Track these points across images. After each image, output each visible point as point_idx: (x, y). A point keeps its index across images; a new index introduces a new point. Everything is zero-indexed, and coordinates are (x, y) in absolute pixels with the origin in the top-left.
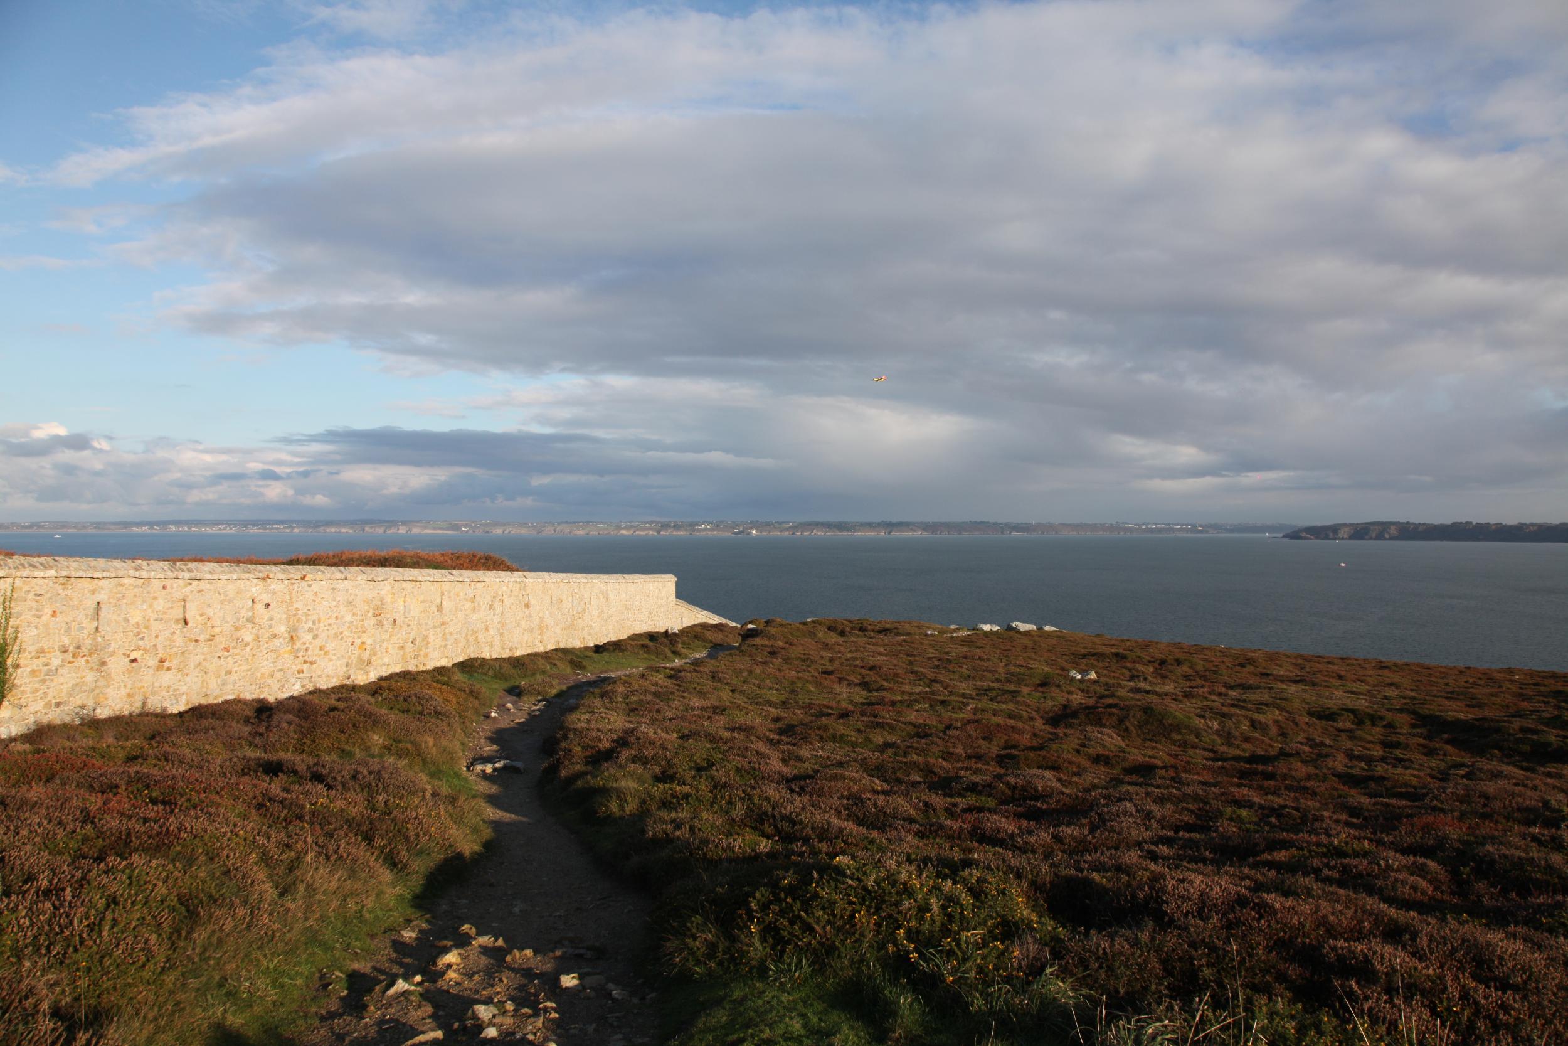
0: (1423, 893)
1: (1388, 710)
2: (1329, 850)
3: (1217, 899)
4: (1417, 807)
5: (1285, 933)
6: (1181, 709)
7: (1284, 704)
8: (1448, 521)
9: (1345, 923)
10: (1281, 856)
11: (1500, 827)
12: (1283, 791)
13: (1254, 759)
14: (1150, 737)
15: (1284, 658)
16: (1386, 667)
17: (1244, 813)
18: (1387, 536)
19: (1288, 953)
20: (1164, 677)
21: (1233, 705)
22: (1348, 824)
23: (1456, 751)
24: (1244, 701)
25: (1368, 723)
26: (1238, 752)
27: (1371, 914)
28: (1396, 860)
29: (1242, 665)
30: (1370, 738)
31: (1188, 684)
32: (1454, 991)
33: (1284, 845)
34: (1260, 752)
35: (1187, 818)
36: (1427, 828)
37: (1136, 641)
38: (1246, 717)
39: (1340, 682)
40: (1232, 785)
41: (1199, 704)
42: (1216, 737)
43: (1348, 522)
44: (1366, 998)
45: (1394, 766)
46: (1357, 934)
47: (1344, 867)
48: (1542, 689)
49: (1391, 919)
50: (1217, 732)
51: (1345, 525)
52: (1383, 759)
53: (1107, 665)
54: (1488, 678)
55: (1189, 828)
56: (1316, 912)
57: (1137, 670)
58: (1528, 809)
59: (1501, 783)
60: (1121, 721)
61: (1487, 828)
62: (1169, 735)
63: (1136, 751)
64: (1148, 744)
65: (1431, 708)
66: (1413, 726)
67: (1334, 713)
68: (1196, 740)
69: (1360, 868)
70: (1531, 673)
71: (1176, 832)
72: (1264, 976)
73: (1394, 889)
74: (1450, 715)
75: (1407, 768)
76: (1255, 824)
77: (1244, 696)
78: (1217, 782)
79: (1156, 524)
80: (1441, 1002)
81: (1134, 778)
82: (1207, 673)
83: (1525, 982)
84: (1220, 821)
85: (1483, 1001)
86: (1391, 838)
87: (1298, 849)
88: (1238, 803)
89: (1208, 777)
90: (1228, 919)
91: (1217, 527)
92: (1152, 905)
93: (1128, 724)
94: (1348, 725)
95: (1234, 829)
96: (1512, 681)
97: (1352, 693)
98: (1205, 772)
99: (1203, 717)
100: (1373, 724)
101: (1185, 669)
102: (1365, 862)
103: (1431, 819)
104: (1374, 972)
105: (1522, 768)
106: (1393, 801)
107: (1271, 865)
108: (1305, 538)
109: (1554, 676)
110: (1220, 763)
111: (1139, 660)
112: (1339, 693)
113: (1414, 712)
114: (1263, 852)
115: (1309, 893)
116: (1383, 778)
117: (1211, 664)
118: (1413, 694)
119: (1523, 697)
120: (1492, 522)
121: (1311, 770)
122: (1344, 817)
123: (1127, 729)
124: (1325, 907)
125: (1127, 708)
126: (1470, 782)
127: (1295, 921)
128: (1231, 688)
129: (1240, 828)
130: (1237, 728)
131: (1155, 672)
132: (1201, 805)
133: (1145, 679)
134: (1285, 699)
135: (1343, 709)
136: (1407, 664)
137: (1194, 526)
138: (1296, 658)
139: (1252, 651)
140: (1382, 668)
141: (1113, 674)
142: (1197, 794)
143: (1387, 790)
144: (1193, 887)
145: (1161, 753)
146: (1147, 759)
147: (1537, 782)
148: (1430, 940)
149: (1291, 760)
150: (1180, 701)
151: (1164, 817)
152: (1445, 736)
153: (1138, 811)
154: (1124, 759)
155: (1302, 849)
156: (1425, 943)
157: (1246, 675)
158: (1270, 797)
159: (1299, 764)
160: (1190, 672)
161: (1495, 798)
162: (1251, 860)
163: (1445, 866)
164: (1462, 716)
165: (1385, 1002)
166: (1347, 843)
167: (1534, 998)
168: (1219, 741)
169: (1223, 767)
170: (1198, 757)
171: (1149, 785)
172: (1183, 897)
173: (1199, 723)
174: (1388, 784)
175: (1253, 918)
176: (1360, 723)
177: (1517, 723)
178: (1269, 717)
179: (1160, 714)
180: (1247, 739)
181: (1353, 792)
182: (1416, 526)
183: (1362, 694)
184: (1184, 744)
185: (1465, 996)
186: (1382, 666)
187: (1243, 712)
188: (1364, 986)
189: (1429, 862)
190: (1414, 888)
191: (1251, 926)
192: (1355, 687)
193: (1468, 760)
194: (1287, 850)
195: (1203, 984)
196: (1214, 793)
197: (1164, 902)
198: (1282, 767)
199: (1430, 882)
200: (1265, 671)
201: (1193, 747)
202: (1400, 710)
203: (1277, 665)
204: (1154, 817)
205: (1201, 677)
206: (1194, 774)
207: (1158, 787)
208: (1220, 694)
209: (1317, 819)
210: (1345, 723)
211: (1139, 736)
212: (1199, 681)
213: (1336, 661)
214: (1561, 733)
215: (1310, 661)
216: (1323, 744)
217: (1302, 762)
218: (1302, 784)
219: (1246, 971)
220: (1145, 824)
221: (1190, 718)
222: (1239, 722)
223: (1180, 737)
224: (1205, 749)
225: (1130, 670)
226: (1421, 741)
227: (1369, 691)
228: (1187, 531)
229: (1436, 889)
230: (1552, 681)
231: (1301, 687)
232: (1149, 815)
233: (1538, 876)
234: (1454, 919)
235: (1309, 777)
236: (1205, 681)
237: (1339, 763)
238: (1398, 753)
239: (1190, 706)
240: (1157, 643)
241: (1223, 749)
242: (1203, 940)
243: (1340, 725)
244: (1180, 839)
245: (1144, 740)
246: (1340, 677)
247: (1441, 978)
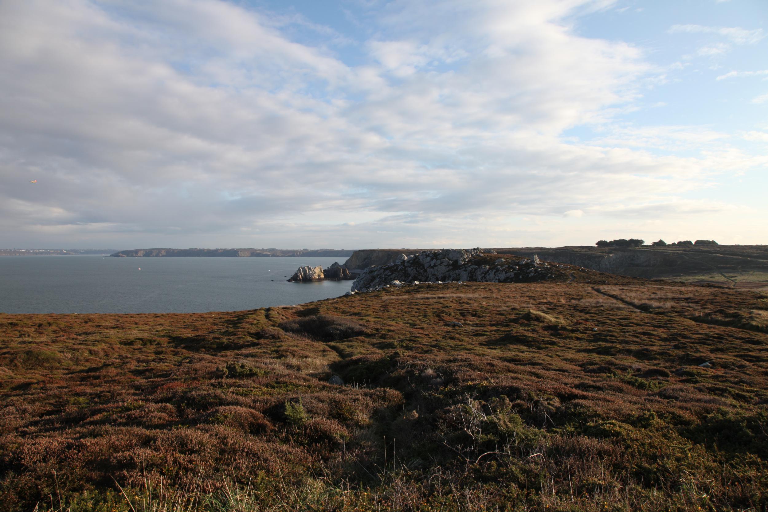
0: (164, 419)
1: (158, 337)
2: (122, 409)
3: (55, 449)
4: (166, 380)
5: (92, 456)
6: (49, 349)
7: (107, 340)
8: (187, 248)
9: (123, 443)
10: (97, 417)
11: (200, 382)
12: (103, 384)
13: (91, 370)
14: (31, 367)
15: (109, 317)
16: (158, 317)
17: (81, 399)
18: (161, 255)
19: (93, 467)
20: (41, 333)
21: (80, 344)
22: (134, 394)
23: (187, 351)
24: (87, 341)
25: (149, 344)
26: (82, 368)
27: (137, 436)
28: (153, 406)
29: (86, 322)
30: (149, 351)
31: (55, 335)
32: (170, 461)
33: (100, 411)
34: (94, 366)
35: (48, 408)
36: (169, 389)
37: (24, 315)
38: (87, 349)
39: (136, 326)
40: (76, 385)
41: (61, 345)
42: (70, 362)
43: (142, 248)
44: (131, 476)
45: (159, 363)
46: (129, 447)
47: (128, 416)
48: (223, 320)
49: (147, 436)
50: (71, 359)
51: (141, 250)
52: (154, 360)
53: (5, 330)
54: (202, 317)
55: (49, 413)
56: (109, 442)
57: (24, 331)
58: (212, 372)
59: (203, 363)
60: (12, 361)
61: (195, 384)
62: (42, 364)
63: (20, 377)
64: (29, 371)
65: (177, 334)
66: (169, 343)
67: (132, 341)
68: (59, 365)
69: (136, 414)
70: (219, 313)
71: (41, 417)
72: (79, 482)
73: (151, 420)
74: (185, 336)
75: (164, 363)
76: (88, 403)
77: (86, 339)
78: (68, 386)
79: (39, 250)
80: (165, 468)
81: (18, 392)
82: (66, 328)
83: (200, 448)
84: (67, 406)
85: (182, 462)
86: (153, 397)
87: (107, 412)
88: (78, 395)
89: (63, 384)
90: (61, 458)
91: (75, 251)
92: (15, 462)
93: (16, 362)
94: (139, 346)
95: (75, 409)
96: (211, 318)
97: (141, 330)
98: (61, 381)
99: (63, 352)
100: (151, 344)
101: (54, 327)
102: (138, 411)
103: (171, 384)
104: (135, 463)
105: (212, 355)
106: (156, 379)
107: (91, 423)
108: (122, 256)
109: (227, 314)
110: (70, 375)
111: (26, 325)
112: (135, 331)
113: (169, 336)
114: (88, 417)
115: (107, 432)
116: (153, 369)
117: (69, 323)
118: (170, 328)
119: (215, 324)
120: (205, 248)
121: (119, 371)
122: (132, 391)
123: (16, 365)
124: (114, 438)
125: (17, 353)
126: (190, 365)
127: (98, 449)
128: (80, 335)
129: (78, 408)
130: (81, 355)
131: (36, 331)
132: (57, 399)
133: (29, 336)
134: (108, 337)
135: (136, 339)
136: (168, 314)
137: (61, 250)
138: (115, 316)
139: (92, 315)
140: (156, 317)
141: (8, 335)
142: (55, 394)
143: (154, 374)
144: (41, 446)
145: (37, 375)
146: (27, 380)
147: (217, 360)
148: (162, 441)
149: (109, 367)
150: (50, 345)
151: (34, 410)
152: (183, 345)
153: (17, 410)
154: (12, 382)
155: (109, 411)
156: (160, 443)
157: (88, 328)
158: (96, 388)
159: (113, 369)
160: (57, 329)
161: (200, 370)
162: (81, 423)
163: (174, 405)
164: (190, 336)
165: (139, 476)
166: (131, 404)
167: (202, 454)
168: (72, 363)
169: (72, 377)
170: (59, 374)
171: (27, 394)
172: (34, 453)
173: (60, 355)
174: (155, 372)
175: (75, 453)
176: (145, 344)
177: (212, 336)
178: (98, 348)
179: (37, 354)
180: (87, 360)
181: (138, 378)
182: (174, 250)
183: (146, 330)
184: (51, 368)
185: (175, 461)
186: (157, 316)
187: (85, 347)
188: (131, 471)
189: (168, 405)
190: (160, 418)
191: (73, 458)
192: (143, 327)
193: (190, 356)
194: (101, 413)
195: (44, 497)
196: (65, 392)
197: (22, 459)
198: (104, 372)
199: (168, 414)
200: (98, 324)
201: (57, 369)
202: (163, 336)
203: (105, 321)
204: (28, 412)
205: (63, 331)
206: (55, 383)
207: (33, 394)
208: (73, 339)
209: (119, 395)
210: (138, 346)
211: (23, 368)
212: (62, 333)
213: (135, 316)
214: (228, 337)
215: (122, 317)
216: (127, 357)
217: (115, 368)
218: (113, 379)
219: (70, 482)
220: (21, 417)
221: (55, 354)
222: (83, 352)
223: (49, 365)
224: (64, 369)
225: (19, 331)
226: (172, 349)
227: (150, 329)
228: (58, 253)
229: (170, 416)
230: (226, 316)
231: (117, 330)
232: (25, 411)
233: (212, 400)
234: (175, 428)
235: (117, 375)
236: (65, 333)
237: (133, 365)
238: (161, 356)
239: (54, 347)
240: (37, 315)
241: (75, 367)
242: (45, 474)
243: (135, 347)
244: (43, 420)
245: (27, 369)
246: (136, 323)
247: (166, 457)
